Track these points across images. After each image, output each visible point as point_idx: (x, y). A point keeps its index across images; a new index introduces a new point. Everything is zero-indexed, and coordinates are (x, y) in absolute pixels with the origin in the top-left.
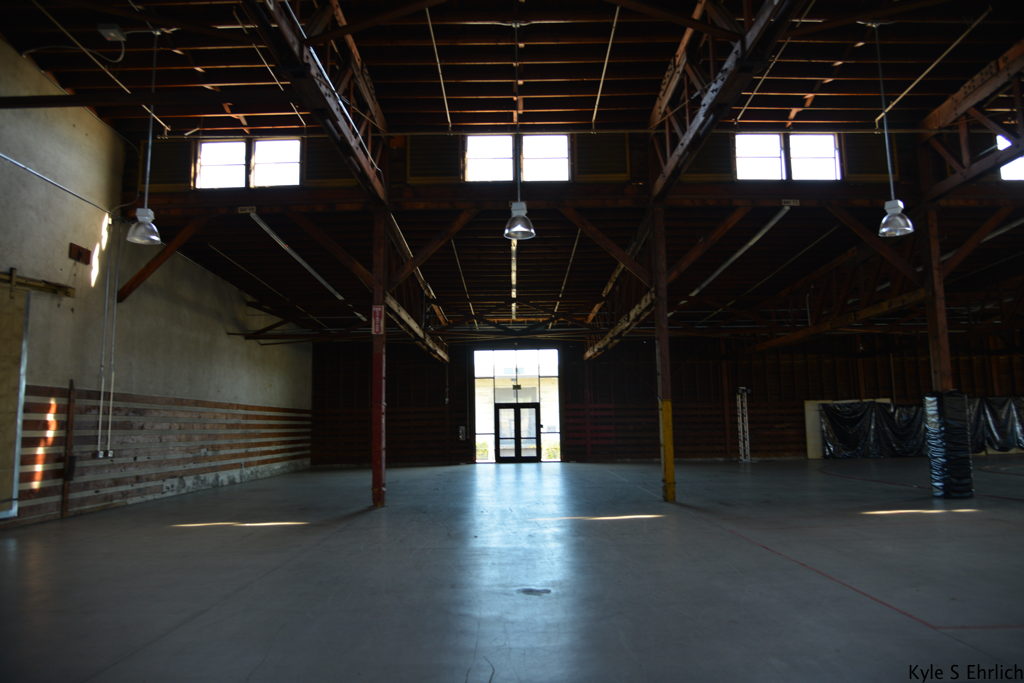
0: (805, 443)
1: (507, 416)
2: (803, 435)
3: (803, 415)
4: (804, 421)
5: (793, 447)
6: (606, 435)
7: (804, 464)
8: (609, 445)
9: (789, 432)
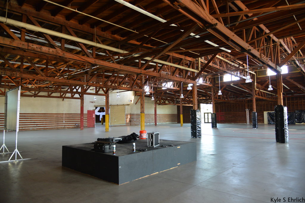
0: (264, 120)
1: (206, 115)
2: (264, 119)
3: (263, 114)
4: (264, 116)
5: (261, 121)
6: (223, 118)
7: (264, 125)
8: (224, 120)
9: (261, 118)
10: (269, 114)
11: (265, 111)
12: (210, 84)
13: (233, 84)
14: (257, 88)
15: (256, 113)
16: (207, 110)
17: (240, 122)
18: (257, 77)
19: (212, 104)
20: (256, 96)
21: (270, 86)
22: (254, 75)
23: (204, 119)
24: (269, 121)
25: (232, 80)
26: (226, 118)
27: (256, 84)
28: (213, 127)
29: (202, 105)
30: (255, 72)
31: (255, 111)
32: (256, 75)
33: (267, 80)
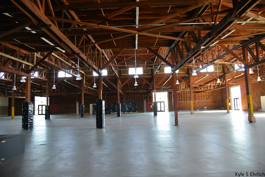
0: (90, 111)
1: (40, 107)
3: (89, 106)
4: (90, 108)
5: (88, 112)
6: (56, 110)
7: (89, 115)
8: (57, 112)
9: (88, 109)
10: (94, 106)
11: (91, 104)
12: (45, 78)
13: (66, 80)
14: (86, 85)
15: (84, 106)
16: (42, 102)
17: (71, 113)
18: (85, 76)
19: (46, 97)
20: (84, 91)
21: (95, 84)
22: (84, 74)
23: (38, 111)
24: (93, 111)
25: (66, 77)
26: (59, 110)
27: (84, 81)
28: (46, 118)
29: (37, 98)
30: (84, 72)
31: (83, 104)
32: (85, 75)
33: (93, 79)
